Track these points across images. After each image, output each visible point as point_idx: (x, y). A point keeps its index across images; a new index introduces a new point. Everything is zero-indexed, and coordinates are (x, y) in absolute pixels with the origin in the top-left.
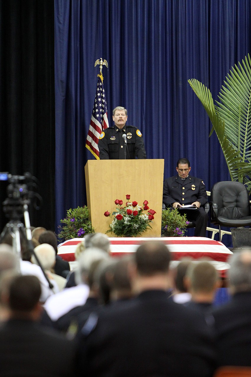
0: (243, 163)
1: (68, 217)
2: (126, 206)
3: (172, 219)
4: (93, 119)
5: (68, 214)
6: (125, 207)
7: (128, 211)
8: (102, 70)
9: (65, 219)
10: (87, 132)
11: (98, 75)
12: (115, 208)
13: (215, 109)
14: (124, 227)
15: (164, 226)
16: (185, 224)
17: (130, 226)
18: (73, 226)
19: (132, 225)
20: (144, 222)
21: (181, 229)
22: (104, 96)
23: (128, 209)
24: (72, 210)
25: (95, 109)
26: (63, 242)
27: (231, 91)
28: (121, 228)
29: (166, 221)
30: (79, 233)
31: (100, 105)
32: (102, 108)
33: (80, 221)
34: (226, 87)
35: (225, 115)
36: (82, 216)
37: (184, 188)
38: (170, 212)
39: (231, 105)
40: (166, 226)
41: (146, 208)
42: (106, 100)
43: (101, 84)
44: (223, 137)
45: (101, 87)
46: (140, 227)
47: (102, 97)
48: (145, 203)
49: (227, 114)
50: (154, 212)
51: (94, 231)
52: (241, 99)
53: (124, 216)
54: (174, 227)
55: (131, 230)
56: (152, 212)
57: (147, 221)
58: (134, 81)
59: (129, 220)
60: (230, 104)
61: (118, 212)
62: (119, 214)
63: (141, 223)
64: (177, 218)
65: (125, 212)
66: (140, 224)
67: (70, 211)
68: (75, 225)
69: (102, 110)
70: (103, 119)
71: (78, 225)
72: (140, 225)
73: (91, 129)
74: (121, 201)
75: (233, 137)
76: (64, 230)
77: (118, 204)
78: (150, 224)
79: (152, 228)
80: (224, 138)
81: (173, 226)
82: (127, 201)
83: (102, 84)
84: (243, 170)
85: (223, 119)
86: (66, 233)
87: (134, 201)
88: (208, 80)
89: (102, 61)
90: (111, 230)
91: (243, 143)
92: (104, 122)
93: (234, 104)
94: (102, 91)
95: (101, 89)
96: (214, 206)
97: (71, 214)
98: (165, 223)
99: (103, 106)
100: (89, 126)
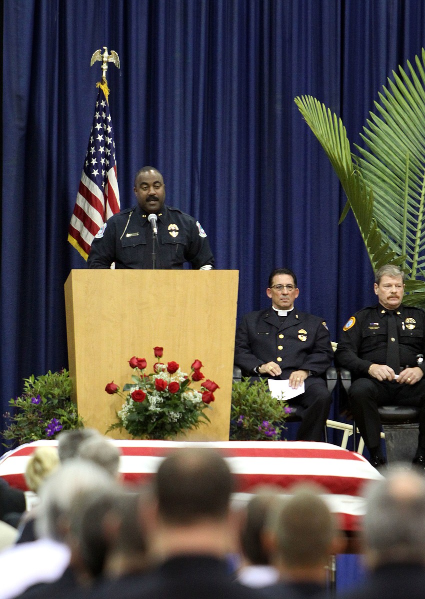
0: (413, 282)
1: (26, 394)
2: (154, 373)
3: (255, 402)
4: (86, 181)
5: (27, 387)
6: (151, 375)
7: (157, 383)
8: (107, 73)
9: (19, 398)
10: (73, 208)
11: (98, 85)
12: (130, 376)
13: (353, 161)
14: (149, 417)
15: (236, 416)
16: (283, 413)
17: (162, 415)
18: (37, 414)
19: (167, 414)
20: (192, 408)
21: (273, 423)
22: (109, 129)
23: (159, 378)
24: (36, 379)
25: (89, 158)
26: (14, 448)
27: (389, 123)
28: (141, 420)
29: (241, 406)
30: (49, 429)
31: (102, 150)
32: (105, 156)
33: (53, 403)
34: (378, 114)
35: (376, 175)
36: (56, 391)
37: (281, 336)
38: (250, 385)
39: (388, 155)
40: (241, 416)
41: (197, 376)
42: (116, 139)
43: (103, 104)
44: (369, 224)
45: (104, 110)
46: (183, 417)
47: (105, 133)
48: (196, 366)
49: (379, 173)
50: (213, 386)
51: (82, 425)
52: (410, 143)
53: (148, 392)
54: (258, 420)
55: (163, 424)
56: (209, 385)
57: (198, 405)
58: (178, 99)
59: (160, 403)
60: (386, 151)
61: (135, 385)
62: (137, 388)
63: (185, 409)
64: (266, 400)
65: (151, 385)
66: (184, 411)
67: (31, 380)
68: (41, 410)
69: (105, 161)
70: (106, 180)
71: (48, 411)
72: (183, 413)
73: (81, 201)
74: (144, 361)
75: (390, 223)
76: (17, 421)
77: (136, 367)
78: (206, 411)
79: (209, 421)
80: (371, 227)
81: (256, 417)
82: (156, 360)
83: (106, 103)
84: (413, 298)
85: (369, 183)
86: (21, 429)
87: (170, 361)
88: (339, 99)
89: (106, 54)
90: (120, 424)
91: (413, 237)
92: (110, 186)
93: (396, 153)
94: (106, 118)
95: (104, 115)
96: (344, 375)
97: (33, 388)
98: (238, 409)
99: (108, 151)
100: (77, 195)
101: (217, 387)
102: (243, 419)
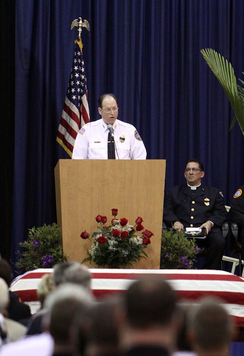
1: (30, 239)
2: (112, 225)
3: (176, 244)
4: (68, 103)
5: (31, 235)
6: (110, 227)
7: (114, 231)
8: (81, 34)
9: (25, 242)
10: (60, 120)
11: (76, 41)
12: (96, 228)
13: (239, 90)
14: (109, 254)
15: (164, 253)
17: (117, 252)
18: (37, 252)
19: (120, 252)
20: (136, 248)
21: (188, 258)
22: (83, 70)
23: (115, 229)
24: (36, 229)
25: (70, 88)
26: (22, 274)
28: (103, 255)
29: (167, 247)
30: (45, 261)
31: (78, 83)
32: (80, 86)
33: (47, 245)
36: (49, 237)
37: (193, 202)
38: (173, 234)
40: (167, 253)
41: (140, 227)
42: (87, 76)
43: (79, 53)
45: (80, 57)
46: (130, 254)
47: (80, 72)
48: (139, 221)
50: (150, 234)
51: (66, 259)
53: (108, 238)
54: (178, 256)
55: (118, 258)
56: (147, 233)
57: (140, 246)
58: (126, 51)
59: (115, 245)
61: (100, 233)
62: (101, 235)
63: (132, 248)
64: (183, 243)
65: (110, 233)
66: (131, 250)
67: (33, 230)
68: (40, 249)
69: (80, 90)
70: (81, 102)
71: (44, 250)
72: (130, 251)
73: (65, 116)
74: (105, 218)
76: (24, 256)
77: (100, 221)
78: (145, 250)
79: (147, 256)
81: (177, 254)
82: (113, 217)
83: (81, 53)
86: (27, 261)
87: (122, 218)
89: (81, 22)
90: (90, 258)
92: (83, 106)
94: (81, 63)
95: (79, 61)
96: (233, 227)
97: (34, 235)
98: (165, 249)
99: (82, 84)
100: (62, 111)
101: (152, 234)
102: (169, 255)
